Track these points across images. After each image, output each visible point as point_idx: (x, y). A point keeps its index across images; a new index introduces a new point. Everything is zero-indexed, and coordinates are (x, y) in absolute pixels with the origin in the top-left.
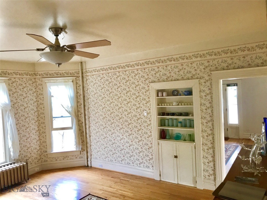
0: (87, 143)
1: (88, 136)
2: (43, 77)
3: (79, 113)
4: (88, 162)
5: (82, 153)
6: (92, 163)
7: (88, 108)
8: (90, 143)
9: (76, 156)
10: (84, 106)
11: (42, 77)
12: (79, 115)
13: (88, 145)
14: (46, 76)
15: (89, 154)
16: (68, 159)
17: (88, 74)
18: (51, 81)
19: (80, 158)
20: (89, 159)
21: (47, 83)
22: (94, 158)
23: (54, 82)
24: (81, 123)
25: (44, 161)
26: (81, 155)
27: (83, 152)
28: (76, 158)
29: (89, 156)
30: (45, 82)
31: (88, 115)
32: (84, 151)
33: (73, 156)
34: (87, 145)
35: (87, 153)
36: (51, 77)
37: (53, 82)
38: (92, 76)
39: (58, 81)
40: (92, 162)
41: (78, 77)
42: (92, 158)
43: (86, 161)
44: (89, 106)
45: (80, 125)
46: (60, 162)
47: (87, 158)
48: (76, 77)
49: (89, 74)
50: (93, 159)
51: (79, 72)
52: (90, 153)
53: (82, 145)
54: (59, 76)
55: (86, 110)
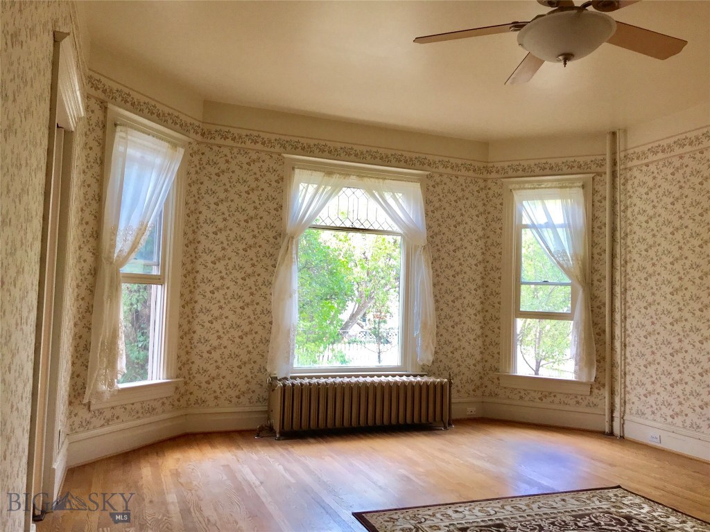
0: (613, 365)
1: (618, 344)
2: (506, 175)
3: (596, 277)
4: (614, 423)
5: (596, 391)
6: (625, 426)
7: (623, 262)
8: (623, 367)
9: (576, 397)
10: (613, 256)
11: (503, 176)
12: (596, 283)
13: (618, 373)
14: (515, 174)
15: (617, 400)
16: (552, 402)
17: (630, 164)
18: (527, 186)
19: (588, 405)
20: (617, 414)
21: (515, 189)
22: (634, 411)
23: (534, 188)
24: (598, 304)
25: (490, 395)
26: (592, 399)
27: (600, 390)
28: (578, 402)
29: (618, 405)
30: (510, 187)
31: (623, 284)
32: (602, 388)
33: (568, 395)
34: (612, 370)
35: (612, 394)
36: (527, 174)
37: (531, 188)
38: (644, 168)
39: (543, 186)
40: (626, 422)
41: (599, 174)
42: (627, 411)
43: (607, 418)
44: (626, 257)
45: (596, 310)
46: (531, 404)
47: (612, 412)
48: (593, 175)
49: (636, 162)
50: (631, 414)
51: (604, 160)
52: (623, 396)
53: (597, 370)
54: (547, 171)
55: (619, 268)
